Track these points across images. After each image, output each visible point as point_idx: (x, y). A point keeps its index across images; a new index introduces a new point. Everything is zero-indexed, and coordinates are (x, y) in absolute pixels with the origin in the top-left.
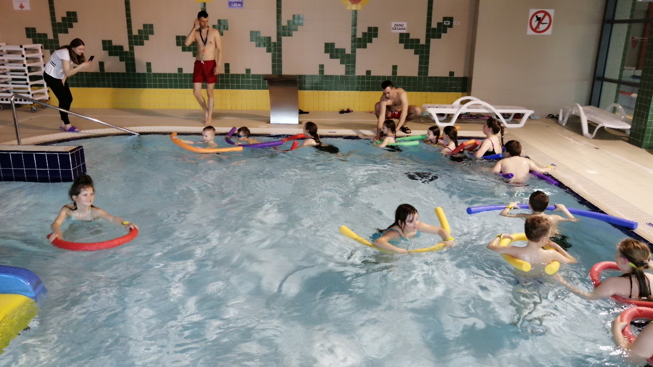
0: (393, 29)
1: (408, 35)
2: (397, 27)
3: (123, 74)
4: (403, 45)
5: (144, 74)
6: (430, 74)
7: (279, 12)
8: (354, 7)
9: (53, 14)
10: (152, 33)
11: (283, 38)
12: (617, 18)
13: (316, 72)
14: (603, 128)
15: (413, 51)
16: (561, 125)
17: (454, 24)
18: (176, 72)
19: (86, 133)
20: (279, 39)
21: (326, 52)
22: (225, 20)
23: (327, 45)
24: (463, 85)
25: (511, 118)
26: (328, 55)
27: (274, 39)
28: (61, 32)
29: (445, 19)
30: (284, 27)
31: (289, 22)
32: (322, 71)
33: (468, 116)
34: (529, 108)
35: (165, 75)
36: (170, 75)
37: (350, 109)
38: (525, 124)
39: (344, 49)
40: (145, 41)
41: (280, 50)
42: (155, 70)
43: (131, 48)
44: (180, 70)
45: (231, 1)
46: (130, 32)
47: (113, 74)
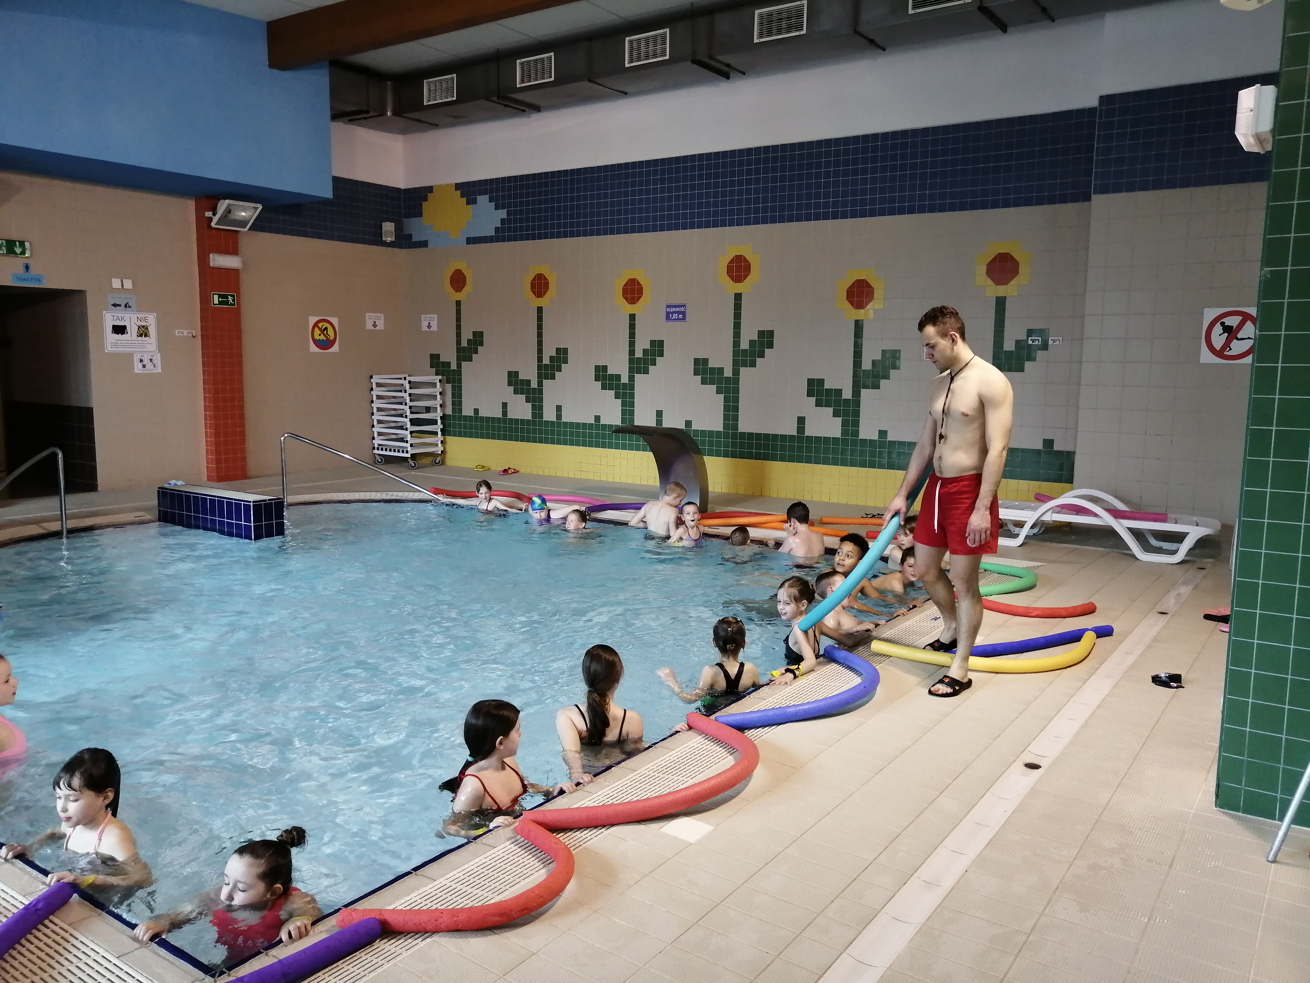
3: (528, 422)
5: (552, 423)
7: (737, 326)
8: (857, 315)
9: (459, 335)
10: (566, 361)
11: (742, 370)
13: (792, 430)
17: (1050, 342)
18: (592, 421)
20: (736, 372)
21: (810, 394)
22: (660, 342)
23: (811, 382)
26: (813, 399)
27: (728, 373)
28: (465, 360)
29: (1031, 333)
30: (744, 352)
31: (751, 342)
32: (801, 429)
35: (578, 425)
36: (584, 425)
39: (841, 391)
40: (557, 373)
41: (737, 391)
42: (566, 417)
43: (540, 384)
44: (597, 418)
45: (669, 310)
46: (540, 359)
47: (517, 420)
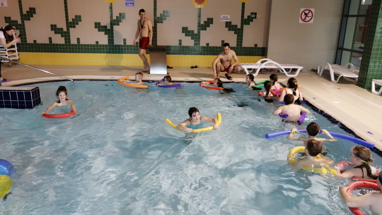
0: (222, 19)
1: (230, 23)
2: (224, 18)
3: (63, 45)
4: (227, 29)
5: (76, 45)
6: (243, 46)
7: (155, 9)
8: (199, 6)
9: (21, 9)
10: (80, 20)
11: (158, 24)
12: (350, 14)
13: (177, 44)
14: (342, 77)
15: (233, 32)
16: (319, 75)
17: (257, 16)
18: (95, 43)
19: (41, 79)
20: (155, 25)
21: (183, 32)
22: (123, 14)
23: (183, 28)
24: (262, 52)
25: (290, 71)
26: (184, 34)
28: (26, 20)
29: (252, 13)
30: (158, 18)
31: (161, 15)
32: (180, 44)
33: (265, 70)
34: (300, 65)
35: (88, 45)
36: (91, 45)
37: (197, 66)
38: (299, 75)
39: (194, 31)
40: (76, 25)
41: (156, 31)
42: (82, 42)
43: (68, 30)
44: (97, 42)
45: (127, 2)
46: (67, 20)
47: (57, 45)
